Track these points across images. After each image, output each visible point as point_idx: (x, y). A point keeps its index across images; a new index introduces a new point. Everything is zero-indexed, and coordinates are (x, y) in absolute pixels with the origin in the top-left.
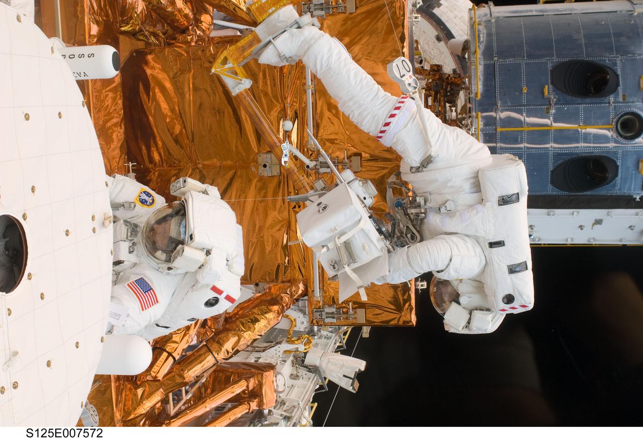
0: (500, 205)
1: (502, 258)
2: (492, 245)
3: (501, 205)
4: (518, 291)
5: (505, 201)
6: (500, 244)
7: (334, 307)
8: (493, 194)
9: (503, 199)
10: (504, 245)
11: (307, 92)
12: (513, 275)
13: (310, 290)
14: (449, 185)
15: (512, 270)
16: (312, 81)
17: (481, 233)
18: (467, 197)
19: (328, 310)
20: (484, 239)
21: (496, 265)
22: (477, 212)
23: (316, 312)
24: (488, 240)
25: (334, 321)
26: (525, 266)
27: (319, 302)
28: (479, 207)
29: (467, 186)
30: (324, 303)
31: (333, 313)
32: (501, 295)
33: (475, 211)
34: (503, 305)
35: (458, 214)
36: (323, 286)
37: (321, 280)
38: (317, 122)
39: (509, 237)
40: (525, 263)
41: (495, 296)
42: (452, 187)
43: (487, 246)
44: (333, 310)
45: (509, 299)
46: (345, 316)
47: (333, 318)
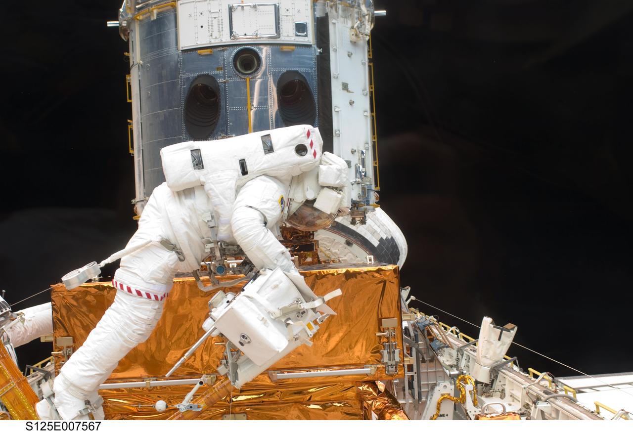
0: (203, 168)
1: (258, 160)
2: (244, 172)
3: (203, 166)
4: (290, 141)
5: (198, 163)
6: (243, 164)
7: (383, 352)
8: (193, 175)
9: (197, 165)
10: (244, 159)
11: (155, 385)
12: (275, 148)
13: (366, 379)
14: (188, 220)
15: (269, 149)
16: (143, 381)
17: (232, 184)
18: (198, 201)
19: (386, 359)
20: (239, 180)
21: (265, 166)
22: (211, 189)
23: (388, 372)
24: (239, 176)
25: (397, 351)
26: (266, 137)
27: (378, 368)
28: (207, 187)
29: (188, 202)
30: (379, 362)
31: (389, 353)
32: (297, 158)
33: (210, 192)
34: (309, 156)
35: (215, 208)
36: (360, 364)
37: (354, 367)
38: (187, 375)
39: (236, 156)
40: (263, 137)
41: (299, 165)
42: (190, 217)
43: (246, 176)
44: (385, 352)
45: (301, 150)
46: (392, 340)
47: (394, 352)
